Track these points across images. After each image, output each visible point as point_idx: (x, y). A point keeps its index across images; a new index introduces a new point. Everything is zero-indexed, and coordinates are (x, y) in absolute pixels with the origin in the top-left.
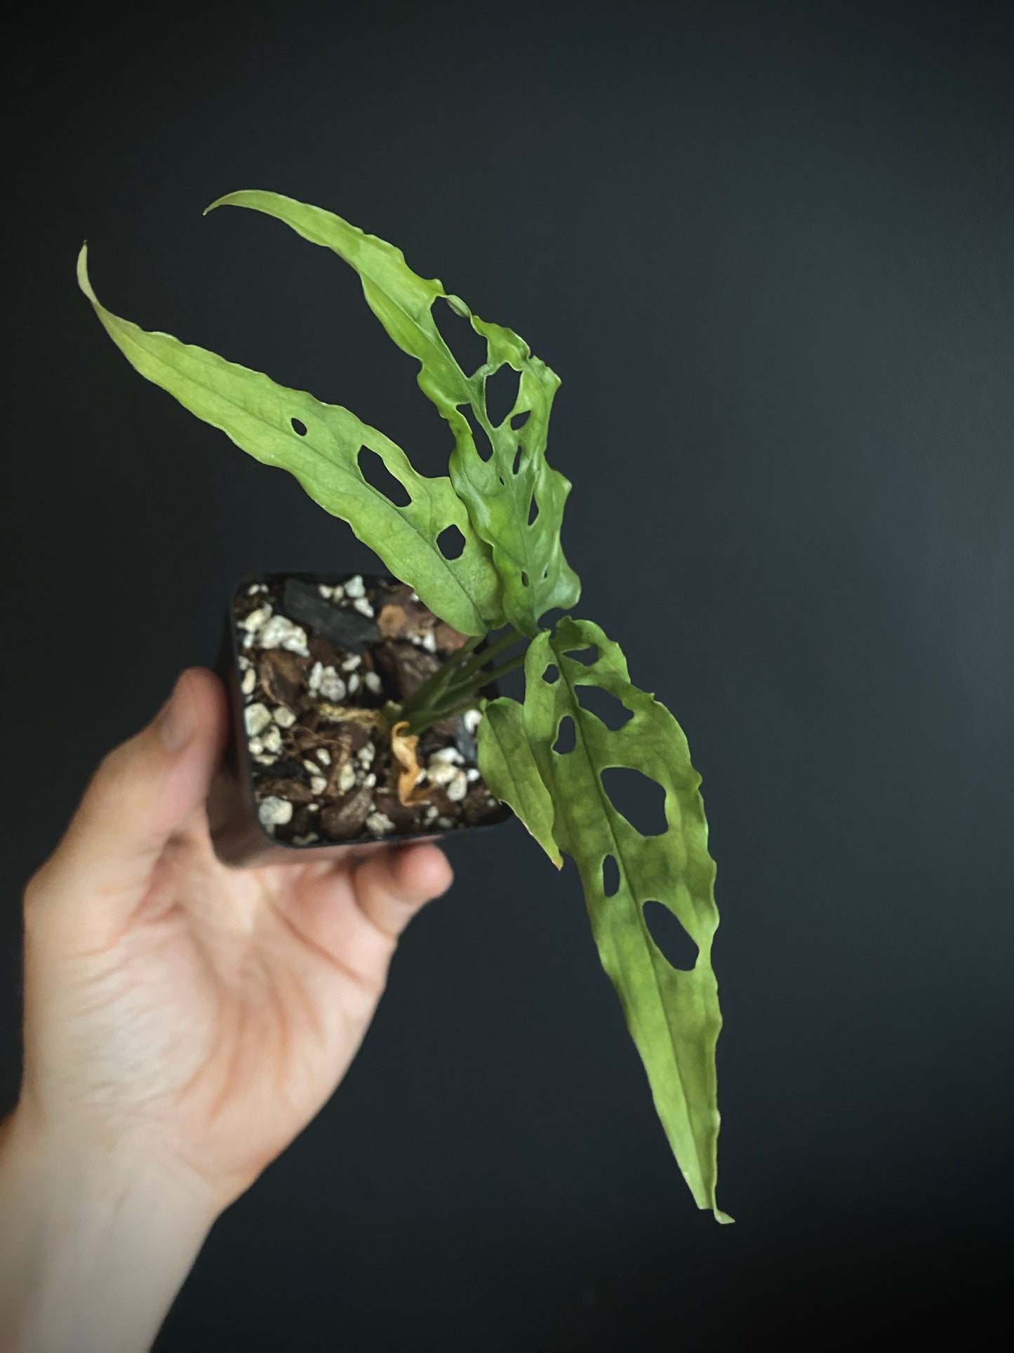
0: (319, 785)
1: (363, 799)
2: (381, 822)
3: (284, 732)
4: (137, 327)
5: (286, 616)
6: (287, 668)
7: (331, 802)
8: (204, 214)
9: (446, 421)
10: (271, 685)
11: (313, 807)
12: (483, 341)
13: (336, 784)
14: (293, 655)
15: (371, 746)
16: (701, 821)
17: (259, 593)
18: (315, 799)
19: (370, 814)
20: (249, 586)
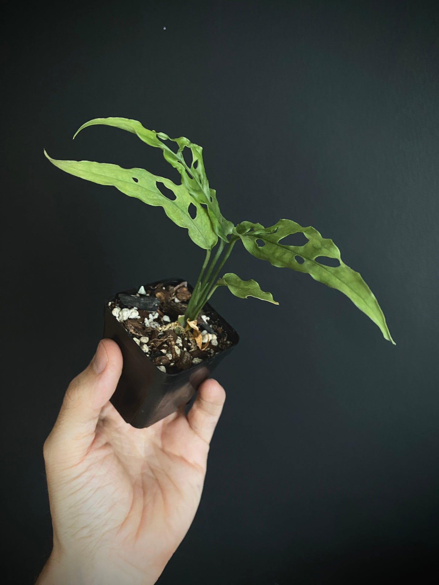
0: (170, 356)
1: (187, 354)
2: (197, 361)
3: (148, 344)
4: (76, 162)
5: (126, 307)
6: (136, 324)
7: (177, 359)
8: (73, 139)
9: (176, 169)
10: (134, 330)
11: (172, 364)
12: (176, 143)
13: (175, 353)
14: (135, 320)
15: (179, 337)
16: (316, 232)
17: (112, 304)
18: (171, 361)
19: (192, 359)
20: (108, 304)
